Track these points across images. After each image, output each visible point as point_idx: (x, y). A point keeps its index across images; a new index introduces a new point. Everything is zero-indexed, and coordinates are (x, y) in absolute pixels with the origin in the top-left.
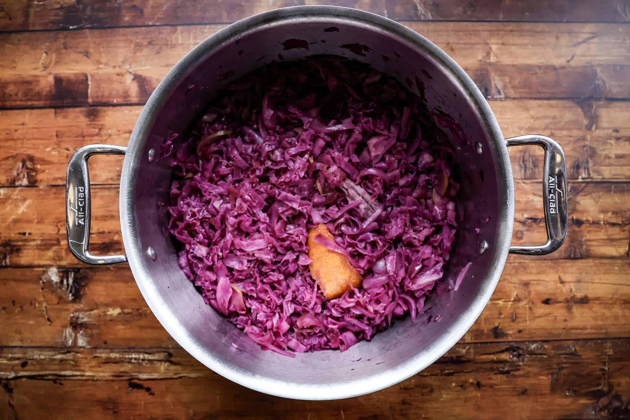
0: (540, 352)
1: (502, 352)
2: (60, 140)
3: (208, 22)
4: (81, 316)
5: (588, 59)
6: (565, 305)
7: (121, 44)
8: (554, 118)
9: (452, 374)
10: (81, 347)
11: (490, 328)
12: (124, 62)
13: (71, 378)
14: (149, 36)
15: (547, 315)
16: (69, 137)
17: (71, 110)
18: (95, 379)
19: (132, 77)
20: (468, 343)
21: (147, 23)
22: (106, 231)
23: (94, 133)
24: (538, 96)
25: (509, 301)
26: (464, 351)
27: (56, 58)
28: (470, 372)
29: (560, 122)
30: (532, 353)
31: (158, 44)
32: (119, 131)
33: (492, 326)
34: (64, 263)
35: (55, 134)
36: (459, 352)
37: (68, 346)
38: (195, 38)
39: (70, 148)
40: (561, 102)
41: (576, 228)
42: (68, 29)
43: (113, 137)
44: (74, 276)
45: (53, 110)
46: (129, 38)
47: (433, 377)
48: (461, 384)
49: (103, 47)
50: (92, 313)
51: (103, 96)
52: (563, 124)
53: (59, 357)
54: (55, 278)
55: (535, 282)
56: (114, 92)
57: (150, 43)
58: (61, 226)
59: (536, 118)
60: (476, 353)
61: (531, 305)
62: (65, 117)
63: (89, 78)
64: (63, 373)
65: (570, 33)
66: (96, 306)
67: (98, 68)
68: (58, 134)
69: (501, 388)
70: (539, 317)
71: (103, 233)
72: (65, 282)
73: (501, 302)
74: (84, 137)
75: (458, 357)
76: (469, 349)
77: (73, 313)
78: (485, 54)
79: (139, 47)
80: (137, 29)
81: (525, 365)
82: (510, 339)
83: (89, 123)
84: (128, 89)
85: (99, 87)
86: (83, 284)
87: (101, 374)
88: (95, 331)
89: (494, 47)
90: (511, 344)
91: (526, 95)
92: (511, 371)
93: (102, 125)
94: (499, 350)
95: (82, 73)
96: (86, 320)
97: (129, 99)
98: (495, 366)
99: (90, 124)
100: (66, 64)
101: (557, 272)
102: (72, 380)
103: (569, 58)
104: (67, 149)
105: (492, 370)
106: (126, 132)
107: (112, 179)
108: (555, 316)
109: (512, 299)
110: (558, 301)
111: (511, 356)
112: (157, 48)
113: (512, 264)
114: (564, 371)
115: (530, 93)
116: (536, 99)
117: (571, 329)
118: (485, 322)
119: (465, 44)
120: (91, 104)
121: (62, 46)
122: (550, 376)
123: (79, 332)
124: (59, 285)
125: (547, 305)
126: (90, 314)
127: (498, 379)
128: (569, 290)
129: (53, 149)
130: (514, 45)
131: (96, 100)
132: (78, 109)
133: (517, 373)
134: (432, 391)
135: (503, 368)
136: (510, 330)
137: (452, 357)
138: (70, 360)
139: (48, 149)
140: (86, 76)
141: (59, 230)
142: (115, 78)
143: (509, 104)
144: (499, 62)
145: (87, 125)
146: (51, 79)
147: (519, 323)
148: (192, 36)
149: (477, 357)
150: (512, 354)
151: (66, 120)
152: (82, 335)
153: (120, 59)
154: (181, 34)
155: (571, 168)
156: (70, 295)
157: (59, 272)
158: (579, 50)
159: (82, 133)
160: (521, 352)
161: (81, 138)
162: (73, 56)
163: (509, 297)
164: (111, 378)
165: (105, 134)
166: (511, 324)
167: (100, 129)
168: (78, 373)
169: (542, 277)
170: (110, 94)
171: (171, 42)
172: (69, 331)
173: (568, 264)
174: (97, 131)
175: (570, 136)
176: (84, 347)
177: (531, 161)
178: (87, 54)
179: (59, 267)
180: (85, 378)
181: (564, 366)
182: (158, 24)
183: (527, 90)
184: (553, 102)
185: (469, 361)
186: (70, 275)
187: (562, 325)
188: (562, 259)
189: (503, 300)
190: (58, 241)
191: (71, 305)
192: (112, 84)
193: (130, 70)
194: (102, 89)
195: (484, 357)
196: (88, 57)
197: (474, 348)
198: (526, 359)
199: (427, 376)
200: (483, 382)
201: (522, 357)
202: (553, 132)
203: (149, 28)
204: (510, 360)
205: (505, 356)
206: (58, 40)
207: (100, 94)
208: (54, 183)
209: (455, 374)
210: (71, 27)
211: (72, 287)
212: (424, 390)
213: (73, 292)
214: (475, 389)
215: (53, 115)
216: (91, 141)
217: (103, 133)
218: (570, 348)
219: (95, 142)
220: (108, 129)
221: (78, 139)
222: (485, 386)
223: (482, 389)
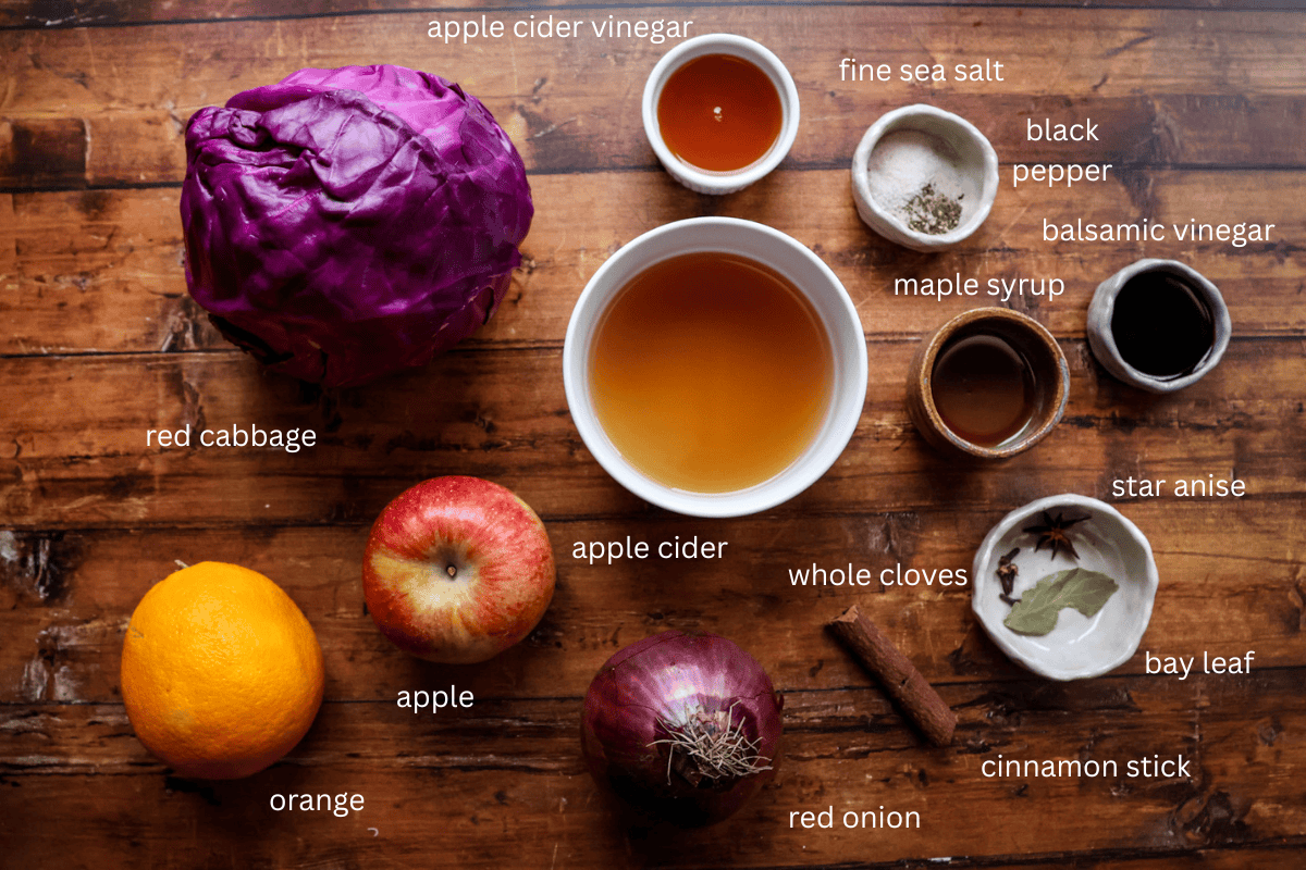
0: (1053, 702)
1: (972, 704)
2: (24, 258)
3: (338, 10)
4: (63, 634)
5: (1137, 82)
7: (156, 59)
8: (1069, 204)
9: (864, 754)
10: (61, 703)
11: (946, 654)
12: (161, 96)
13: (38, 771)
14: (215, 42)
16: (45, 252)
17: (48, 196)
18: (93, 771)
19: (178, 126)
21: (210, 14)
22: (122, 450)
23: (97, 245)
24: (1036, 159)
27: (17, 88)
28: (903, 750)
29: (1082, 213)
30: (1035, 705)
31: (233, 59)
32: (151, 240)
33: (950, 649)
34: (28, 520)
35: (13, 246)
36: (879, 705)
37: (33, 699)
38: (312, 45)
39: (47, 277)
41: (1121, 438)
42: (42, 26)
43: (137, 253)
44: (50, 548)
45: (9, 197)
46: (174, 44)
47: (823, 763)
48: (883, 776)
49: (117, 65)
50: (88, 626)
51: (116, 167)
52: (1087, 217)
53: (13, 724)
54: (8, 555)
56: (141, 159)
57: (218, 56)
58: (25, 441)
59: (1031, 207)
62: (36, 211)
63: (88, 128)
64: (20, 760)
65: (1097, 29)
66: (98, 612)
67: (108, 109)
68: (21, 246)
69: (970, 784)
71: (115, 455)
72: (31, 560)
73: (965, 597)
74: (75, 253)
75: (878, 717)
77: (46, 629)
79: (193, 63)
80: (190, 27)
81: (1020, 732)
82: (988, 675)
83: (86, 223)
84: (171, 152)
85: (109, 149)
86: (70, 565)
87: (106, 761)
88: (93, 667)
89: (940, 59)
90: (990, 685)
91: (1008, 158)
92: (990, 745)
93: (116, 227)
94: (966, 701)
95: (73, 119)
96: (73, 642)
97: (171, 173)
98: (957, 735)
99: (90, 226)
100: (38, 99)
102: (39, 774)
103: (1097, 82)
104: (40, 279)
105: (951, 743)
106: (165, 243)
107: (134, 341)
111: (992, 715)
112: (231, 66)
113: (988, 515)
114: (1108, 745)
115: (1017, 154)
118: (934, 641)
119: (878, 51)
120: (91, 183)
121: (30, 62)
123: (57, 670)
124: (17, 568)
126: (83, 630)
127: (965, 762)
129: (10, 277)
130: (982, 54)
131: (102, 175)
132: (63, 195)
133: (1004, 750)
134: (822, 790)
135: (974, 740)
136: (987, 656)
137: (863, 717)
138: (36, 731)
139: (1, 279)
140: (81, 124)
141: (19, 449)
142: (143, 128)
144: (952, 89)
145: (82, 227)
146: (5, 130)
148: (304, 40)
150: (992, 709)
151: (37, 218)
152: (65, 675)
153: (154, 89)
154: (283, 37)
156: (42, 589)
157: (18, 540)
158: (1117, 65)
159: (72, 243)
160: (1012, 703)
161: (72, 256)
162: (54, 83)
164: (127, 769)
165: (120, 247)
167: (110, 237)
168: (54, 760)
170: (133, 163)
171: (262, 53)
172: (36, 667)
174: (103, 240)
176: (68, 703)
177: (1022, 296)
178: (83, 79)
179: (18, 530)
180: (69, 770)
181: (1106, 732)
182: (233, 16)
183: (1012, 148)
186: (41, 547)
190: (17, 473)
191: (43, 610)
192: (135, 141)
193: (174, 113)
194: (115, 153)
196: (85, 85)
198: (1023, 719)
199: (810, 759)
200: (932, 773)
201: (1015, 714)
203: (212, 27)
204: (989, 722)
205: (979, 715)
206: (21, 49)
207: (110, 163)
208: (9, 351)
209: (871, 754)
210: (49, 23)
211: (44, 572)
212: (804, 791)
213: (48, 582)
214: (917, 786)
215: (9, 208)
216: (91, 260)
217: (116, 245)
218: (1117, 694)
219: (100, 263)
220: (127, 236)
221: (63, 257)
222: (936, 779)
223: (931, 785)
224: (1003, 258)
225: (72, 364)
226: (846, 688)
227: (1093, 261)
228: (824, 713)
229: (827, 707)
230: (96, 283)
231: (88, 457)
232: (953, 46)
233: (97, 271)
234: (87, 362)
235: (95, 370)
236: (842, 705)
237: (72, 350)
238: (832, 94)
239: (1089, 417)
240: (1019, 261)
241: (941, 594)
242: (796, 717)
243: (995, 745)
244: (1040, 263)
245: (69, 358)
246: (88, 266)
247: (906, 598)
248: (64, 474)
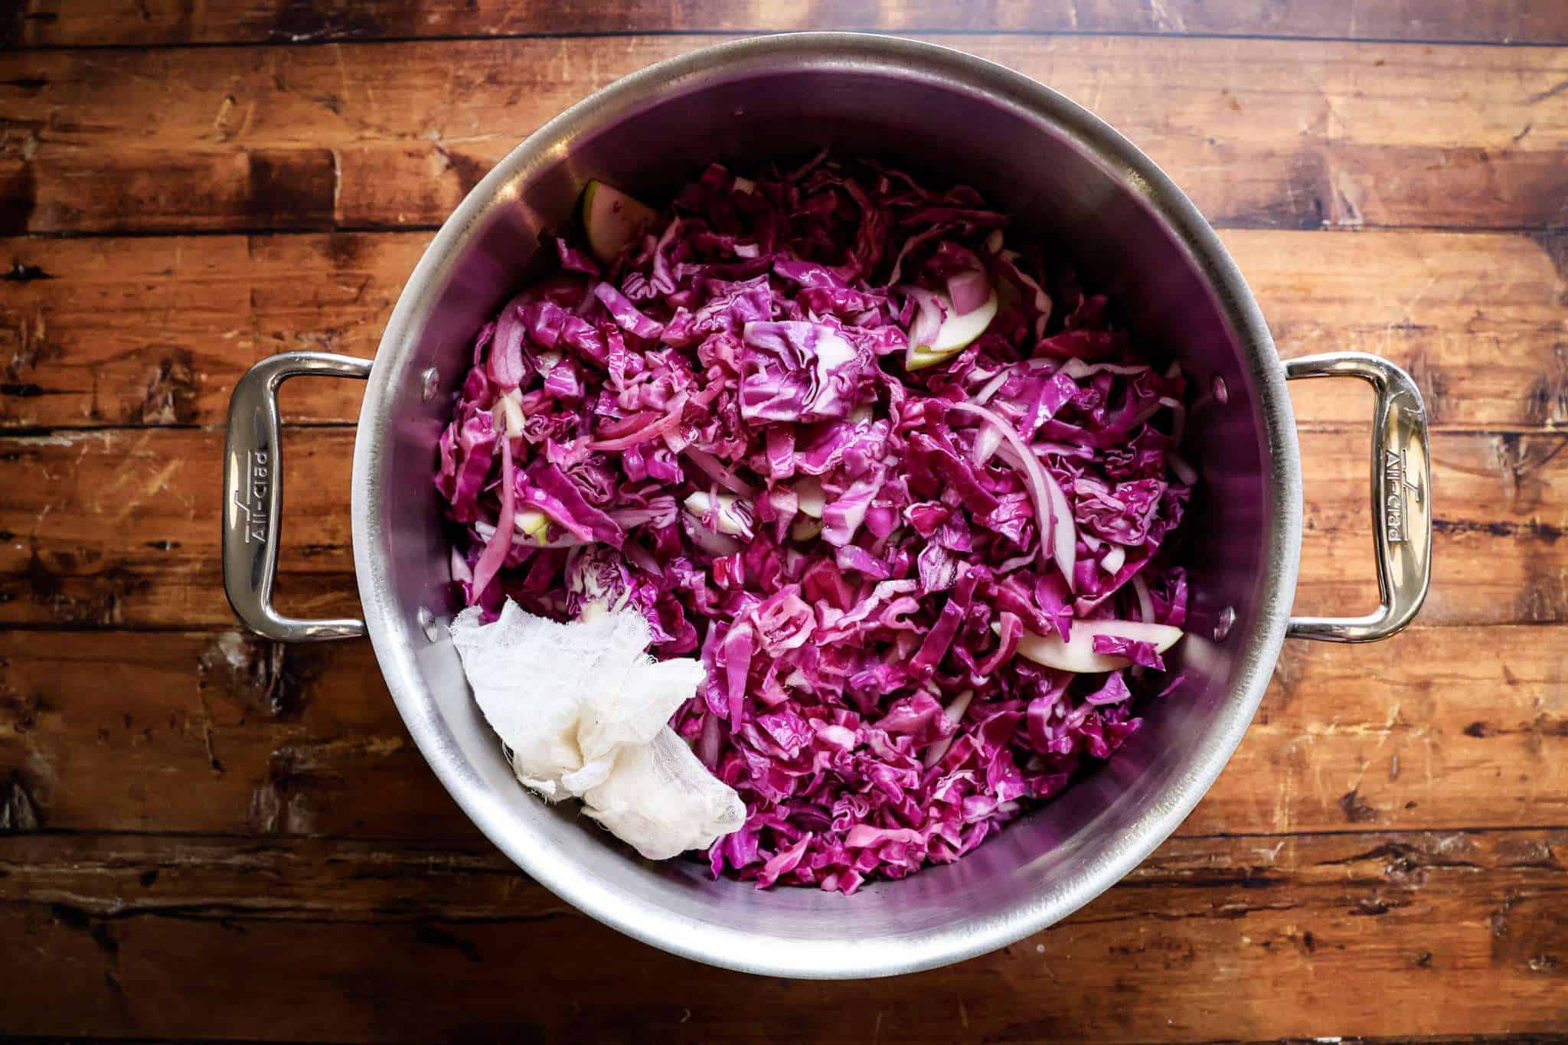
0: (1462, 857)
1: (1366, 857)
2: (260, 312)
3: (635, 29)
4: (299, 756)
5: (1564, 134)
6: (1521, 738)
7: (418, 81)
8: (1483, 276)
9: (1241, 913)
10: (296, 836)
11: (1338, 797)
12: (425, 124)
13: (267, 915)
14: (490, 62)
15: (1475, 764)
16: (285, 304)
17: (290, 238)
18: (332, 918)
19: (445, 160)
20: (1282, 835)
21: (484, 30)
23: (346, 297)
24: (1446, 221)
25: (1381, 728)
26: (1272, 855)
27: (256, 112)
28: (1289, 908)
29: (1499, 286)
30: (1441, 861)
31: (511, 83)
33: (1344, 792)
35: (247, 296)
36: (1259, 857)
37: (262, 830)
38: (603, 68)
39: (286, 333)
40: (1499, 239)
41: (1543, 548)
42: (288, 42)
44: (285, 656)
45: (245, 239)
46: (442, 65)
47: (1193, 922)
48: (1263, 939)
49: (374, 88)
50: (328, 747)
51: (370, 206)
52: (1504, 291)
53: (237, 860)
54: (236, 659)
55: (1445, 681)
56: (400, 197)
57: (492, 79)
59: (1440, 277)
60: (1303, 860)
61: (1436, 737)
62: (275, 256)
63: (338, 160)
64: (247, 902)
65: (1519, 70)
66: (339, 731)
67: (362, 138)
68: (257, 298)
69: (1364, 951)
70: (1458, 769)
72: (262, 667)
73: (1360, 730)
74: (320, 306)
75: (1258, 870)
76: (1282, 849)
77: (278, 749)
78: (1314, 119)
79: (464, 87)
80: (461, 45)
81: (1423, 891)
82: (1387, 824)
83: (335, 271)
84: (436, 190)
85: (363, 186)
86: (308, 673)
87: (347, 907)
88: (333, 794)
89: (1336, 102)
90: (1389, 836)
91: (1413, 220)
92: (1388, 905)
93: (369, 277)
94: (1360, 853)
95: (320, 150)
96: (311, 765)
97: (436, 214)
98: (1349, 893)
99: (338, 275)
100: (280, 126)
101: (1498, 655)
102: (270, 920)
103: (1518, 132)
104: (278, 336)
105: (1342, 902)
108: (1499, 768)
109: (1390, 723)
110: (1504, 728)
111: (1390, 869)
112: (508, 90)
114: (1526, 909)
115: (1423, 215)
116: (1438, 228)
117: (1538, 800)
118: (1324, 782)
119: (1265, 92)
120: (341, 225)
121: (272, 84)
122: (1488, 922)
123: (291, 799)
124: (246, 677)
125: (1478, 739)
126: (323, 752)
127: (1360, 926)
128: (1530, 702)
129: (243, 334)
130: (1384, 97)
131: (353, 215)
132: (307, 238)
133: (1404, 912)
134: (1191, 956)
135: (1369, 899)
136: (1384, 801)
137: (1241, 870)
138: (266, 869)
139: (229, 335)
140: (330, 155)
142: (404, 162)
143: (1372, 239)
144: (1350, 138)
145: (329, 276)
146: (241, 162)
147: (1406, 783)
148: (595, 62)
149: (1306, 870)
150: (1391, 863)
151: (278, 265)
152: (300, 804)
153: (416, 116)
154: (570, 57)
155: (1526, 398)
156: (274, 702)
157: (246, 642)
158: (1542, 113)
159: (316, 294)
160: (1414, 857)
161: (315, 310)
162: (300, 107)
163: (1381, 716)
164: (372, 915)
165: (373, 300)
166: (1388, 786)
167: (362, 288)
168: (286, 902)
169: (1462, 668)
170: (391, 202)
171: (544, 76)
172: (266, 794)
173: (1524, 638)
174: (353, 291)
175: (1524, 322)
176: (303, 836)
177: (1430, 380)
178: (333, 103)
180: (303, 915)
181: (1523, 894)
182: (511, 33)
183: (1420, 208)
184: (1481, 237)
185: (1284, 880)
186: (273, 651)
187: (1518, 790)
188: (1509, 623)
189: (1367, 725)
191: (275, 726)
192: (393, 178)
193: (441, 144)
194: (370, 190)
195: (1320, 870)
196: (336, 110)
197: (1298, 847)
198: (1427, 876)
199: (1178, 918)
200: (1320, 935)
201: (1418, 870)
202: (1482, 309)
203: (487, 45)
204: (1387, 879)
205: (1375, 868)
206: (263, 69)
207: (363, 202)
209: (1249, 914)
210: (295, 38)
211: (278, 681)
212: (1171, 956)
213: (281, 693)
214: (1302, 952)
215: (243, 252)
216: (338, 315)
217: (368, 298)
218: (1536, 849)
219: (349, 319)
220: (382, 287)
221: (304, 310)
222: (1324, 944)
223: (1318, 951)
224: (1408, 337)
225: (314, 436)
226: (1223, 835)
227: (1511, 342)
228: (1197, 864)
229: (1199, 857)
230: (345, 342)
231: (332, 547)
232: (1351, 88)
233: (346, 327)
234: (331, 435)
235: (341, 444)
236: (1217, 855)
237: (314, 420)
238: (1212, 142)
239: (1504, 524)
240: (1425, 340)
241: (1333, 727)
242: (1162, 869)
243: (1393, 905)
244: (1449, 345)
245: (311, 429)
246: (334, 321)
247: (1291, 731)
248: (303, 566)
